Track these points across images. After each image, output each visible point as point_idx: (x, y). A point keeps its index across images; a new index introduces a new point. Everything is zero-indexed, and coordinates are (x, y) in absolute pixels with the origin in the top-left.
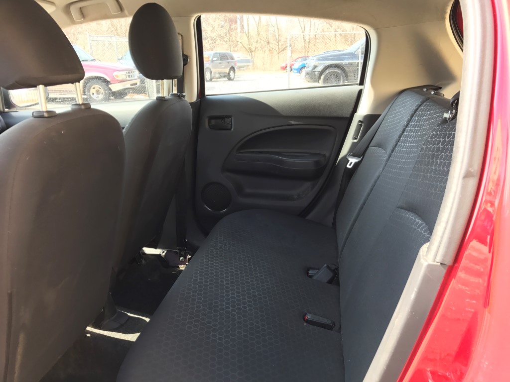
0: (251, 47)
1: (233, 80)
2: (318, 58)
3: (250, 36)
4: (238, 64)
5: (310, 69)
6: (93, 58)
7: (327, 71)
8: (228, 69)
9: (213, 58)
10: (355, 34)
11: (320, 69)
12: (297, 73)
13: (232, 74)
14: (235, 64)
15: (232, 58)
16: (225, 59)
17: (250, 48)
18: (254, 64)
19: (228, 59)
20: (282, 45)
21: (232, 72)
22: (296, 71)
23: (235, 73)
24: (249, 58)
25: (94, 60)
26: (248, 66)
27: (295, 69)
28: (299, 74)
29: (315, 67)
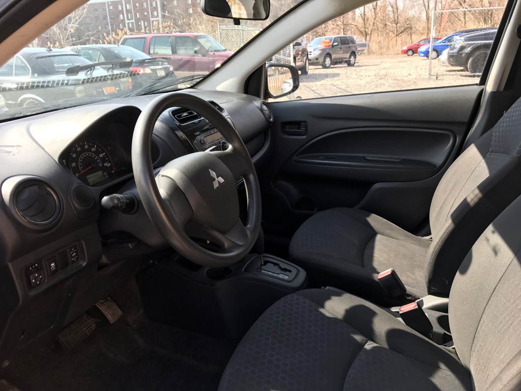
0: (367, 30)
1: (353, 65)
2: (466, 38)
3: (366, 19)
4: (359, 49)
5: (455, 51)
6: (224, 49)
7: (477, 53)
8: (349, 54)
9: (333, 43)
10: (492, 10)
11: (468, 50)
12: (424, 56)
13: (352, 59)
14: (356, 49)
15: (353, 42)
16: (345, 44)
17: (365, 31)
18: (369, 48)
19: (348, 44)
20: (400, 27)
21: (352, 57)
22: (423, 55)
23: (355, 58)
24: (364, 41)
25: (225, 50)
26: (363, 50)
27: (422, 53)
28: (426, 58)
29: (462, 48)
